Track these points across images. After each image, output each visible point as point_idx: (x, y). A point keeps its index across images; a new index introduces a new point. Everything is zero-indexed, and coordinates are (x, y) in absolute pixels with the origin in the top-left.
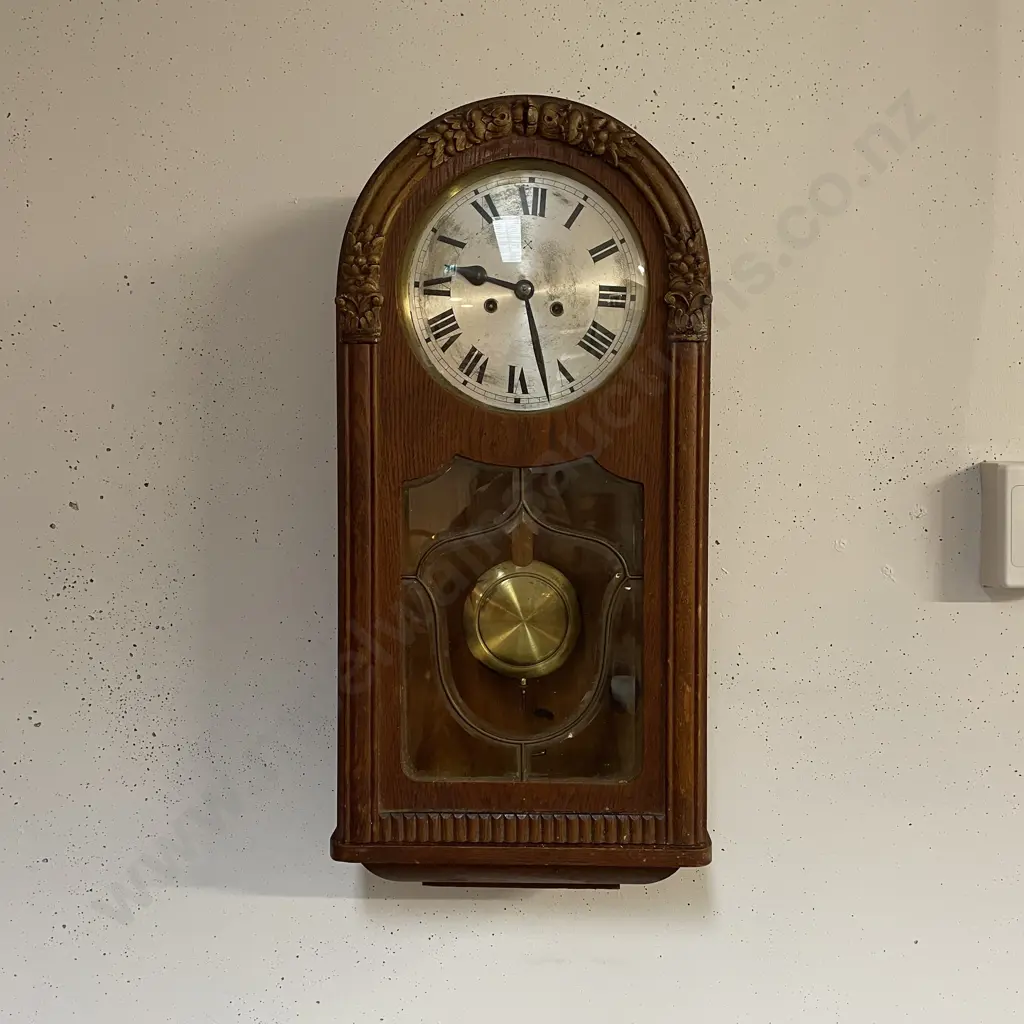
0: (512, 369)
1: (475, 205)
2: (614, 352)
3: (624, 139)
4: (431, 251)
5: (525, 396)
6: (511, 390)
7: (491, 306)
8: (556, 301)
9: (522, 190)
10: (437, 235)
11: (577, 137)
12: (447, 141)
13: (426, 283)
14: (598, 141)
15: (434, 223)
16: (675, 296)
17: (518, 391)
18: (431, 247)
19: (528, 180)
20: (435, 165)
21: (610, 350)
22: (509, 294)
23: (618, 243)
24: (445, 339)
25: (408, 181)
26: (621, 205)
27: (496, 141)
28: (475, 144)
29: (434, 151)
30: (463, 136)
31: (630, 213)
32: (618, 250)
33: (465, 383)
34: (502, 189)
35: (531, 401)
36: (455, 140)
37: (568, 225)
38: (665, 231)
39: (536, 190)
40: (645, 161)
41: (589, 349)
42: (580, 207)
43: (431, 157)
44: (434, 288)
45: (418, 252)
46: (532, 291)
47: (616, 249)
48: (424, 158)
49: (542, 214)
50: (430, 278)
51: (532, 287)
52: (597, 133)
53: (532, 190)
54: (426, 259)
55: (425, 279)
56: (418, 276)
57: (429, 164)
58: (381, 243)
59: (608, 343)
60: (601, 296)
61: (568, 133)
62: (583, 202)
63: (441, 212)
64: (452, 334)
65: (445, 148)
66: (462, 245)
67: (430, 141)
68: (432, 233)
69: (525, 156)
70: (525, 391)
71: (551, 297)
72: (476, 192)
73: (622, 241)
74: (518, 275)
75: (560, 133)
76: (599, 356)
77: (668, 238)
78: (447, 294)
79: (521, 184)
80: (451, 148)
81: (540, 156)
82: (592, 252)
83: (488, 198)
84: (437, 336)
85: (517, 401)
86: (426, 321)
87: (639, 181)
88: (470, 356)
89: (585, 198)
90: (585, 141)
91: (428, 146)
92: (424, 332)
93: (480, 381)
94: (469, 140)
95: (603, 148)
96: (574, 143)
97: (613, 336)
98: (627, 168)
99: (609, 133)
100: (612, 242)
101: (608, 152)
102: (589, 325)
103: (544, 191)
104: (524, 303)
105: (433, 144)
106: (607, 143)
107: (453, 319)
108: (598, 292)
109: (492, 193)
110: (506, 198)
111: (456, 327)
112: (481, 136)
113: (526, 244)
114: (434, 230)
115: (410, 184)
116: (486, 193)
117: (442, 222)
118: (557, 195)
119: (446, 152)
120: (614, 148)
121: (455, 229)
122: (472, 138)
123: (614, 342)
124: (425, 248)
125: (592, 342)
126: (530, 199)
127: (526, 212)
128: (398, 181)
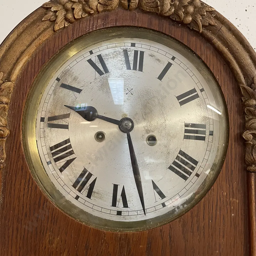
0: (116, 187)
1: (90, 61)
2: (197, 175)
3: (207, 11)
4: (55, 94)
5: (125, 209)
6: (114, 204)
7: (100, 136)
8: (151, 134)
9: (126, 52)
10: (60, 83)
11: (169, 10)
12: (67, 10)
13: (50, 119)
14: (186, 13)
15: (58, 74)
16: (252, 134)
17: (120, 204)
18: (55, 92)
19: (130, 45)
20: (57, 28)
21: (194, 173)
22: (115, 128)
23: (198, 92)
24: (62, 162)
25: (34, 40)
26: (203, 62)
27: (106, 13)
28: (90, 14)
29: (56, 17)
30: (80, 6)
31: (211, 69)
32: (198, 97)
33: (77, 198)
34: (111, 50)
35: (130, 213)
36: (73, 9)
37: (161, 77)
38: (241, 83)
39: (136, 52)
40: (224, 29)
41: (177, 173)
42: (169, 65)
43: (54, 22)
44: (55, 122)
45: (45, 94)
46: (132, 127)
47: (197, 96)
48: (48, 23)
49: (141, 69)
50: (53, 115)
51: (132, 122)
52: (185, 7)
53: (133, 52)
54: (51, 100)
55: (49, 115)
56: (43, 113)
57: (52, 26)
58: (9, 87)
59: (193, 168)
60: (186, 131)
61: (162, 6)
62: (171, 61)
63: (64, 66)
64: (68, 158)
65: (65, 16)
66: (79, 91)
67: (53, 9)
68: (56, 81)
69: (127, 24)
70: (125, 205)
71: (147, 131)
72: (91, 53)
73: (202, 90)
74: (122, 113)
75: (157, 7)
76: (185, 178)
77: (244, 88)
78: (66, 127)
79: (125, 48)
80: (70, 16)
81: (140, 25)
82: (179, 98)
83: (100, 57)
84: (56, 160)
85: (119, 213)
86: (48, 147)
87: (219, 43)
88: (82, 175)
89: (173, 58)
90: (176, 13)
91: (51, 14)
92: (46, 156)
93: (89, 196)
94: (84, 10)
95: (191, 19)
96: (167, 14)
97: (196, 162)
98: (209, 34)
99: (195, 7)
100: (194, 91)
101: (194, 21)
102: (177, 153)
103: (142, 53)
104: (126, 135)
105: (55, 12)
106: (193, 15)
107: (70, 147)
108: (184, 128)
109: (103, 53)
110: (114, 57)
111: (72, 153)
112: (94, 8)
113: (129, 91)
114: (58, 79)
115: (37, 42)
116: (98, 54)
117: (65, 73)
118: (152, 56)
119: (66, 19)
120: (199, 18)
121: (74, 79)
122: (88, 9)
123: (197, 167)
124: (51, 92)
125: (180, 166)
126: (131, 58)
127: (129, 68)
128: (26, 39)
